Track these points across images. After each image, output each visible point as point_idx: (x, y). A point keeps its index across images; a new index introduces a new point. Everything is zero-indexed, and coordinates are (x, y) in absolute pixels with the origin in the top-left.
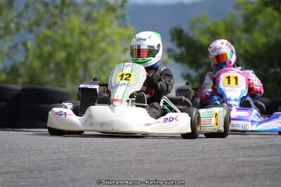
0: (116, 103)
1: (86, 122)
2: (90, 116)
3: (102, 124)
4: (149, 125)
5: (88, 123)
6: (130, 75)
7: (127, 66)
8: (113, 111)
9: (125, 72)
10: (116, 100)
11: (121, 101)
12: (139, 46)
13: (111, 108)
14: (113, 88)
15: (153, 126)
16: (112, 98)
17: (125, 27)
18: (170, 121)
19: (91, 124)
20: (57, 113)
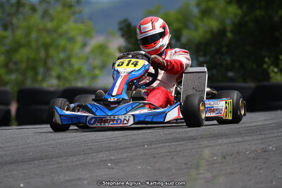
17: (83, 22)
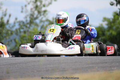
0: (48, 42)
1: (35, 50)
2: (37, 48)
3: (42, 51)
4: (62, 50)
5: (36, 51)
6: (54, 30)
7: (52, 26)
8: (46, 45)
9: (52, 29)
10: (48, 40)
11: (50, 41)
12: (59, 18)
13: (46, 44)
14: (46, 35)
15: (64, 51)
16: (46, 40)
18: (71, 49)
19: (37, 51)
20: (23, 47)
